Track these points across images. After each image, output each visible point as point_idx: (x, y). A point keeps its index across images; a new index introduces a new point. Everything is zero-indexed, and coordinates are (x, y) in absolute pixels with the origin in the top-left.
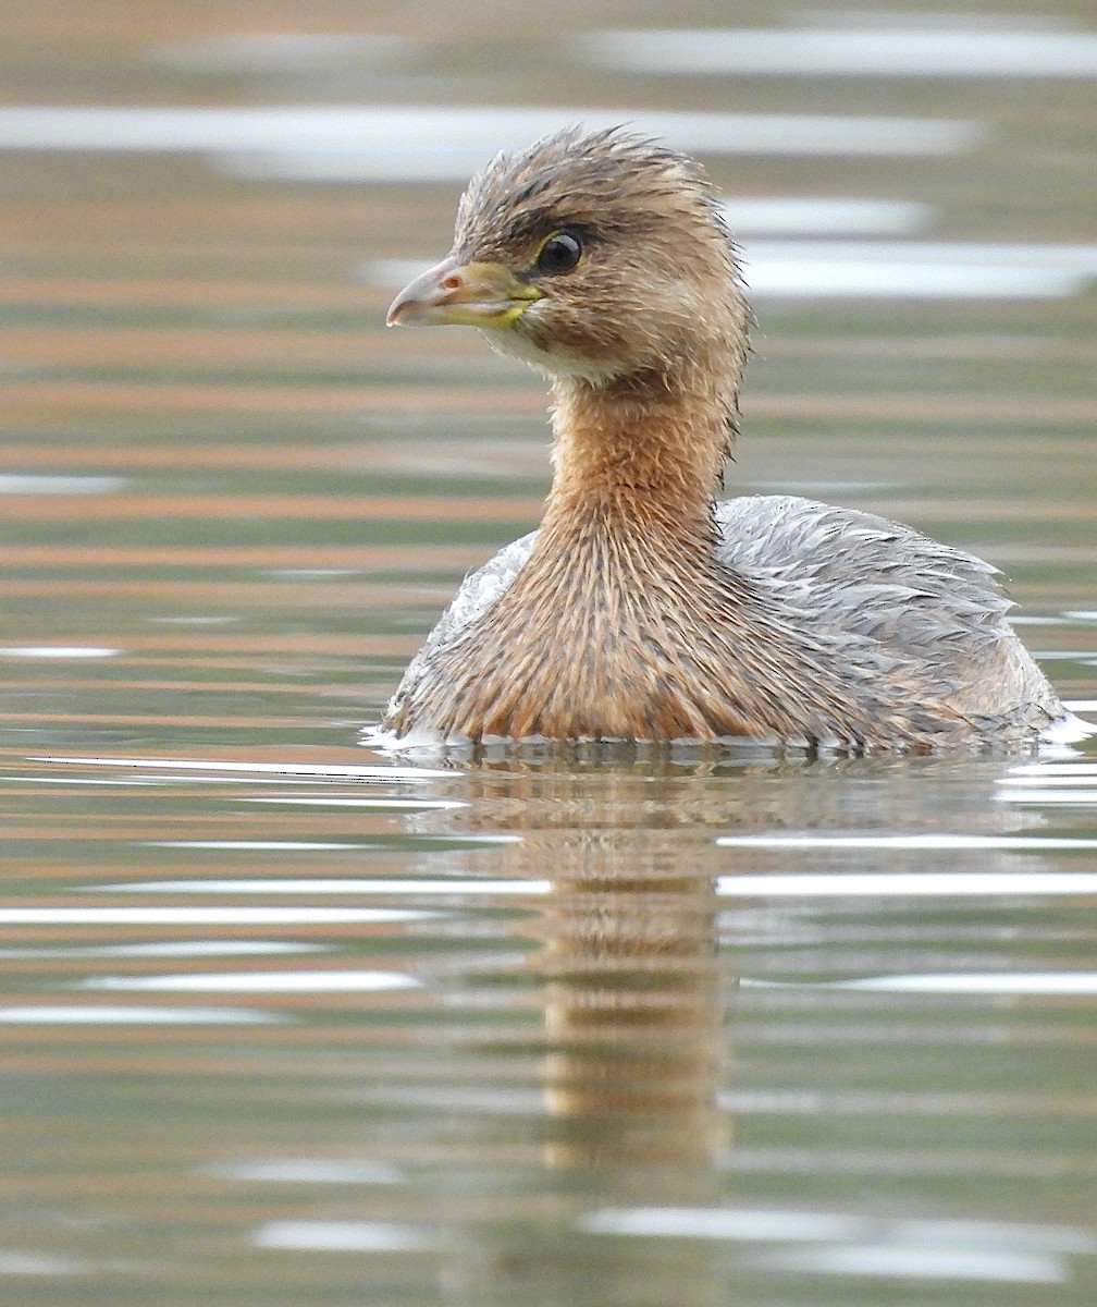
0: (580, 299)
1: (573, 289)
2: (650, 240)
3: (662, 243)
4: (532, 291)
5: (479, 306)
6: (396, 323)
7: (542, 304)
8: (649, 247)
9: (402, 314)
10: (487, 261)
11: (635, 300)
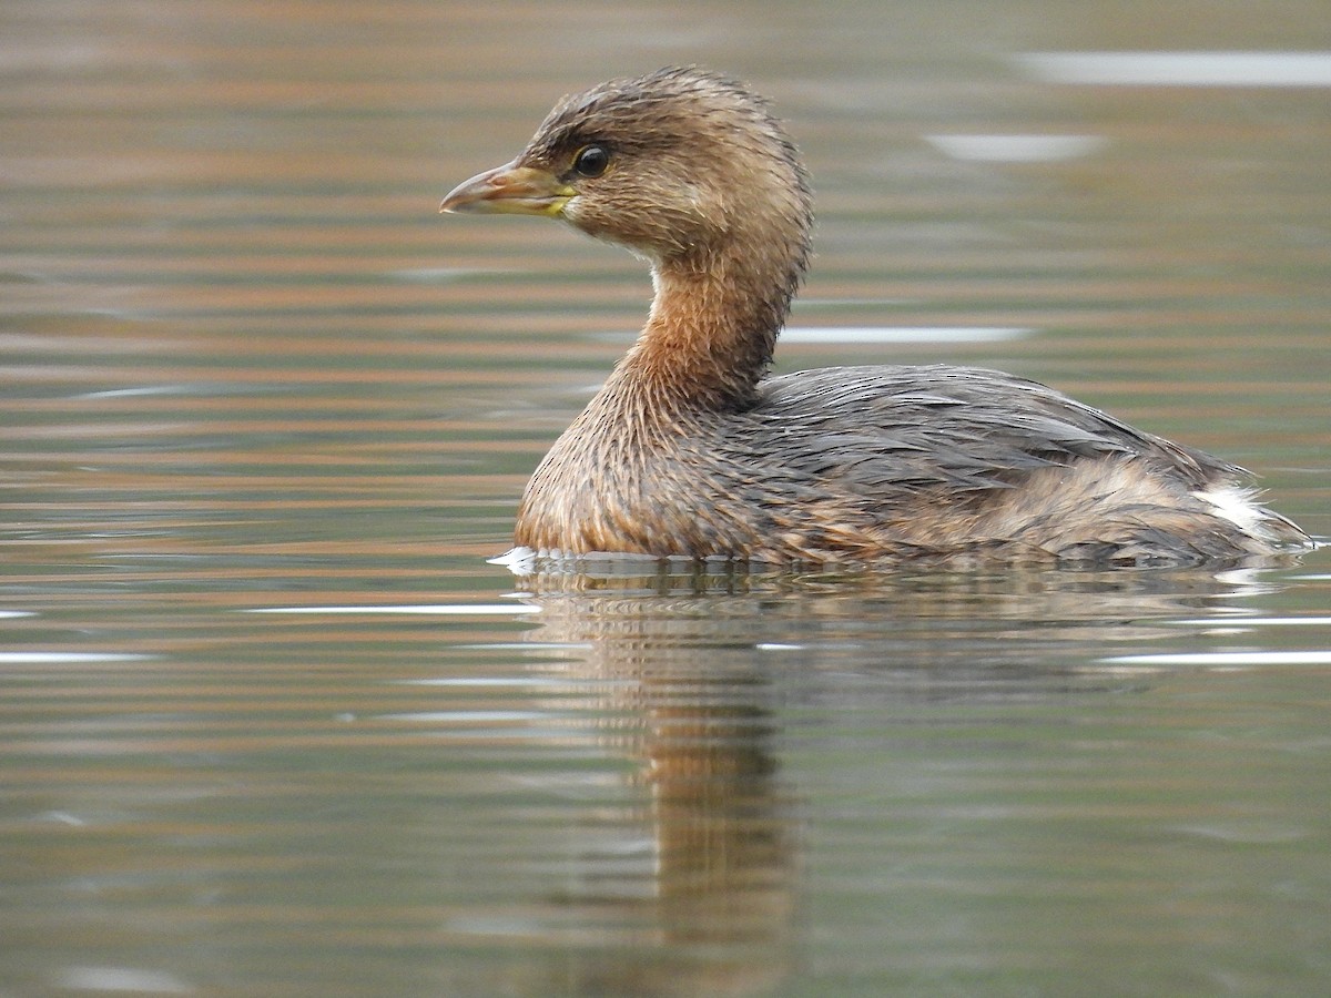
0: (602, 197)
1: (597, 190)
2: (668, 154)
3: (680, 156)
4: (569, 190)
5: (526, 200)
6: (446, 210)
7: (576, 199)
8: (666, 159)
9: (451, 204)
10: (532, 167)
11: (646, 198)
